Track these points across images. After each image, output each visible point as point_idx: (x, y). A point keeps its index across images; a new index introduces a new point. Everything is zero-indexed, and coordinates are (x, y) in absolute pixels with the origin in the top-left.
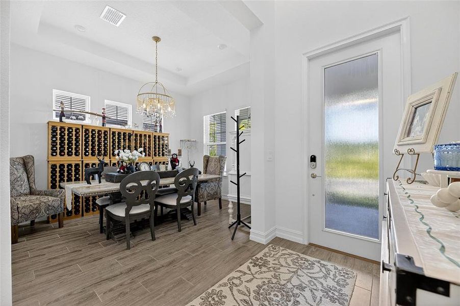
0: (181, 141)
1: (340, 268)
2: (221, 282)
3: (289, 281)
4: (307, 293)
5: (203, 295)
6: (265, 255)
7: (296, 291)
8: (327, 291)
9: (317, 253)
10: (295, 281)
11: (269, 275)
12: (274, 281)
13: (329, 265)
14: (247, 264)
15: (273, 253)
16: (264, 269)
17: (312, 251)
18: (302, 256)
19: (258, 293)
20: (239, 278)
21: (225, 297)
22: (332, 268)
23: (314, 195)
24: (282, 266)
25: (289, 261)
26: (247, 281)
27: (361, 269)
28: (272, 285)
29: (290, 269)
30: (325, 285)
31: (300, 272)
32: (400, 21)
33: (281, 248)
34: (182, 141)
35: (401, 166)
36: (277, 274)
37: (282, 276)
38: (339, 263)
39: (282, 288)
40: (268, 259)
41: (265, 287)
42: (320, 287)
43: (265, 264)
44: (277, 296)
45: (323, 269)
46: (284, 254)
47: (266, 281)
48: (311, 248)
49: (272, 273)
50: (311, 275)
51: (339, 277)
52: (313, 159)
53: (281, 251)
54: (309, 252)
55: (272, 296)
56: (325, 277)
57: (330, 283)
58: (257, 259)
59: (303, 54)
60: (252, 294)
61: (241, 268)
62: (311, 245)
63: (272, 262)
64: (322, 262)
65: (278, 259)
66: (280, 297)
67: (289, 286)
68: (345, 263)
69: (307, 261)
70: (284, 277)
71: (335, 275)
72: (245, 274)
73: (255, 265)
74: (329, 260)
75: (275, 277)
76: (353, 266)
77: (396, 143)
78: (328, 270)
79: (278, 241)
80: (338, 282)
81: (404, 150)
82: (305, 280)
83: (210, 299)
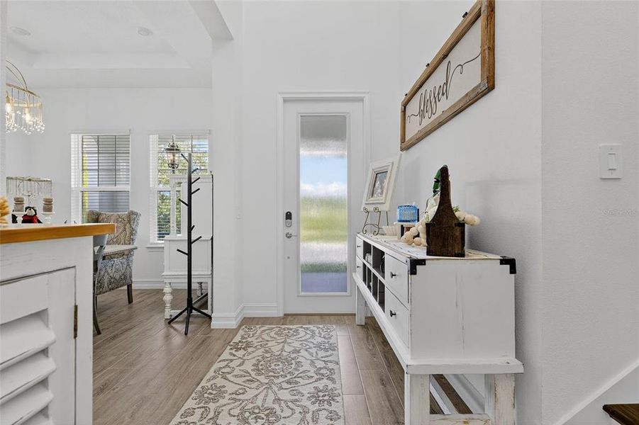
0: (8, 178)
1: (321, 326)
2: (207, 377)
3: (282, 350)
4: (303, 353)
5: (194, 395)
6: (243, 337)
7: (293, 356)
8: (318, 346)
9: (296, 320)
10: (288, 349)
11: (260, 352)
12: (268, 355)
13: (312, 327)
14: (227, 351)
15: (251, 333)
16: (250, 350)
17: (290, 320)
18: (283, 327)
19: (258, 370)
20: (227, 366)
21: (224, 387)
22: (315, 329)
23: (289, 258)
24: (268, 341)
25: (272, 334)
26: (240, 365)
27: (337, 323)
28: (269, 359)
29: (279, 341)
30: (315, 342)
31: (288, 341)
32: (364, 93)
33: (258, 326)
34: (12, 178)
35: (369, 222)
36: (267, 349)
37: (273, 349)
38: (318, 323)
39: (279, 358)
40: (249, 339)
41: (262, 363)
42: (311, 345)
43: (248, 345)
44: (279, 365)
45: (308, 332)
46: (265, 331)
47: (260, 358)
48: (288, 318)
49: (263, 350)
50: (301, 339)
51: (323, 334)
52: (289, 216)
53: (259, 329)
54: (288, 321)
55: (273, 367)
56: (313, 336)
57: (318, 340)
58: (237, 344)
59: (279, 93)
60: (253, 374)
61: (222, 357)
62: (285, 315)
63: (255, 342)
64: (304, 326)
65: (260, 336)
66: (281, 364)
67: (285, 354)
68: (323, 322)
69: (291, 329)
70: (276, 349)
71: (319, 333)
72: (232, 360)
73: (238, 349)
74: (309, 323)
75: (267, 352)
76: (330, 323)
77: (364, 202)
78: (313, 332)
79: (248, 322)
80: (324, 337)
81: (371, 208)
82: (297, 345)
83: (206, 395)
